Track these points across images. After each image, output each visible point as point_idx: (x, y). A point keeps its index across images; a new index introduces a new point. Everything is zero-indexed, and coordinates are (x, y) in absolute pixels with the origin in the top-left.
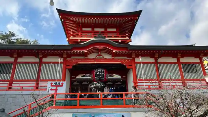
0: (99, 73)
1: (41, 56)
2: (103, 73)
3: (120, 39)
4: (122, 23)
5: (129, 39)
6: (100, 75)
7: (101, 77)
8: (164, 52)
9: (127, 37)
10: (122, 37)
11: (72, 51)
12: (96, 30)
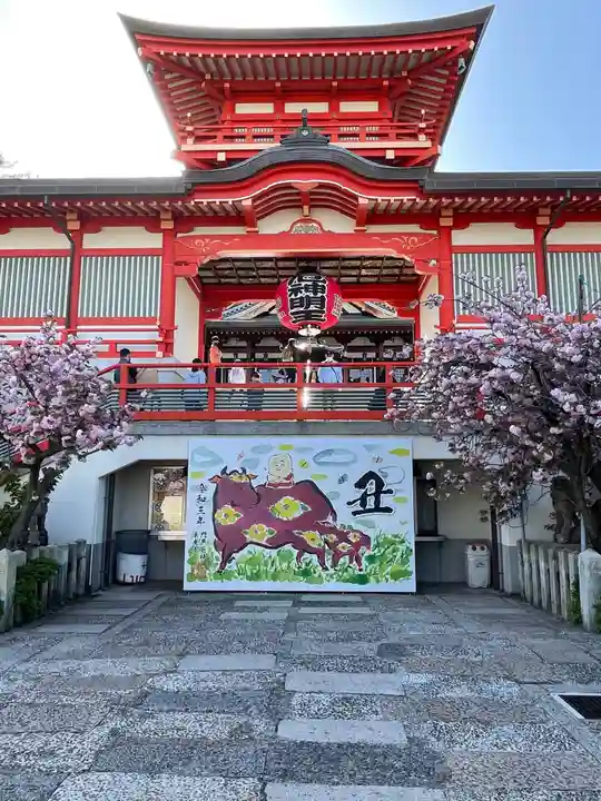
0: (303, 294)
1: (74, 225)
2: (319, 295)
3: (391, 147)
4: (405, 74)
5: (428, 144)
6: (309, 301)
7: (312, 308)
8: (574, 199)
9: (422, 137)
10: (399, 137)
11: (193, 203)
12: (292, 108)
